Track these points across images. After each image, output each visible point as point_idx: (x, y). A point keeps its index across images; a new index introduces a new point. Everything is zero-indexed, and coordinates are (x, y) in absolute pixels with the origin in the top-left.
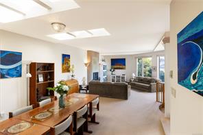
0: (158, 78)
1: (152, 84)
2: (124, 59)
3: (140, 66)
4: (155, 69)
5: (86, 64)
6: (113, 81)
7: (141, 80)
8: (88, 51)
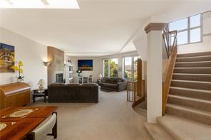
0: (123, 78)
1: (119, 83)
2: (91, 61)
3: (107, 67)
4: (120, 69)
5: (45, 63)
6: (80, 82)
7: (107, 80)
8: (49, 47)
